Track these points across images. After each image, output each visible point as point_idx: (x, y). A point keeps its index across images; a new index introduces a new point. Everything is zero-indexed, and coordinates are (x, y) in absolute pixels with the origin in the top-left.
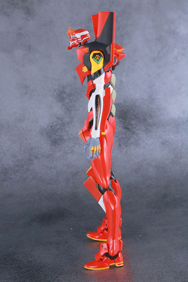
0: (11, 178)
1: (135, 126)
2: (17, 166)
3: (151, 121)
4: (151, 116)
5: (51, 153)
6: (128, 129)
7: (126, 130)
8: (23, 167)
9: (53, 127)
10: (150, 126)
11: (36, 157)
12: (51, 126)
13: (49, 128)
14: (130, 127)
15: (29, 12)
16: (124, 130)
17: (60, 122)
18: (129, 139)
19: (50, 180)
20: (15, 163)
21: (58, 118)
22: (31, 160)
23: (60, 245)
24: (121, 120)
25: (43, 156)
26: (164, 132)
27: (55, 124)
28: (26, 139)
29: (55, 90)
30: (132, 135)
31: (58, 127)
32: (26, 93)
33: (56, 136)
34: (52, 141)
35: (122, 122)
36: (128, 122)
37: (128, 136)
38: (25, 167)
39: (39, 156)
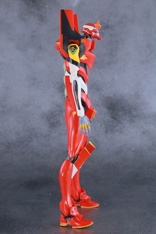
0: (13, 151)
1: (121, 116)
2: (19, 142)
3: (135, 113)
4: (135, 109)
5: (48, 133)
6: (115, 118)
7: (113, 119)
8: (24, 143)
9: (53, 113)
10: (134, 117)
11: (36, 136)
12: (51, 112)
13: (50, 113)
14: (117, 117)
15: (42, 19)
16: (111, 119)
17: (59, 109)
18: (115, 127)
19: (44, 155)
20: (18, 139)
21: (57, 106)
22: (31, 138)
23: (35, 206)
24: (110, 110)
25: (41, 135)
26: (146, 123)
27: (54, 110)
28: (29, 121)
29: (58, 83)
30: (118, 123)
31: (57, 113)
32: (34, 84)
33: (54, 120)
34: (50, 124)
35: (110, 113)
36: (115, 112)
37: (114, 124)
38: (25, 143)
39: (38, 135)
